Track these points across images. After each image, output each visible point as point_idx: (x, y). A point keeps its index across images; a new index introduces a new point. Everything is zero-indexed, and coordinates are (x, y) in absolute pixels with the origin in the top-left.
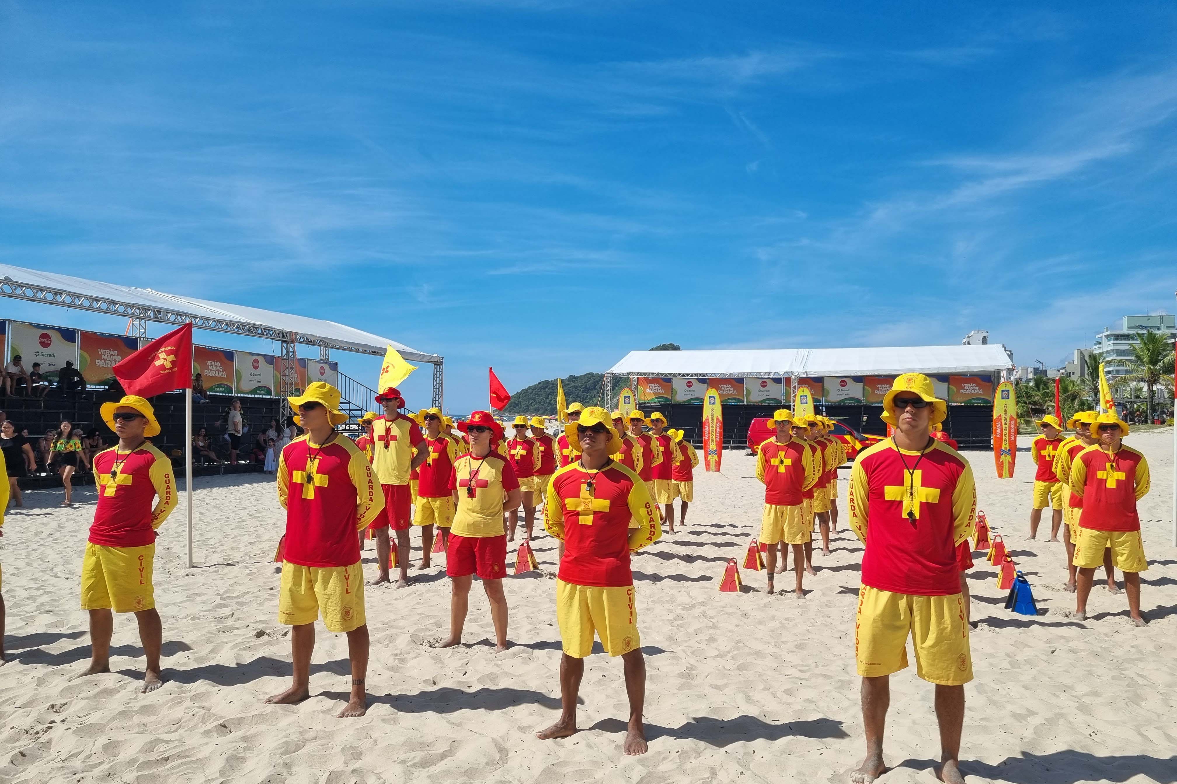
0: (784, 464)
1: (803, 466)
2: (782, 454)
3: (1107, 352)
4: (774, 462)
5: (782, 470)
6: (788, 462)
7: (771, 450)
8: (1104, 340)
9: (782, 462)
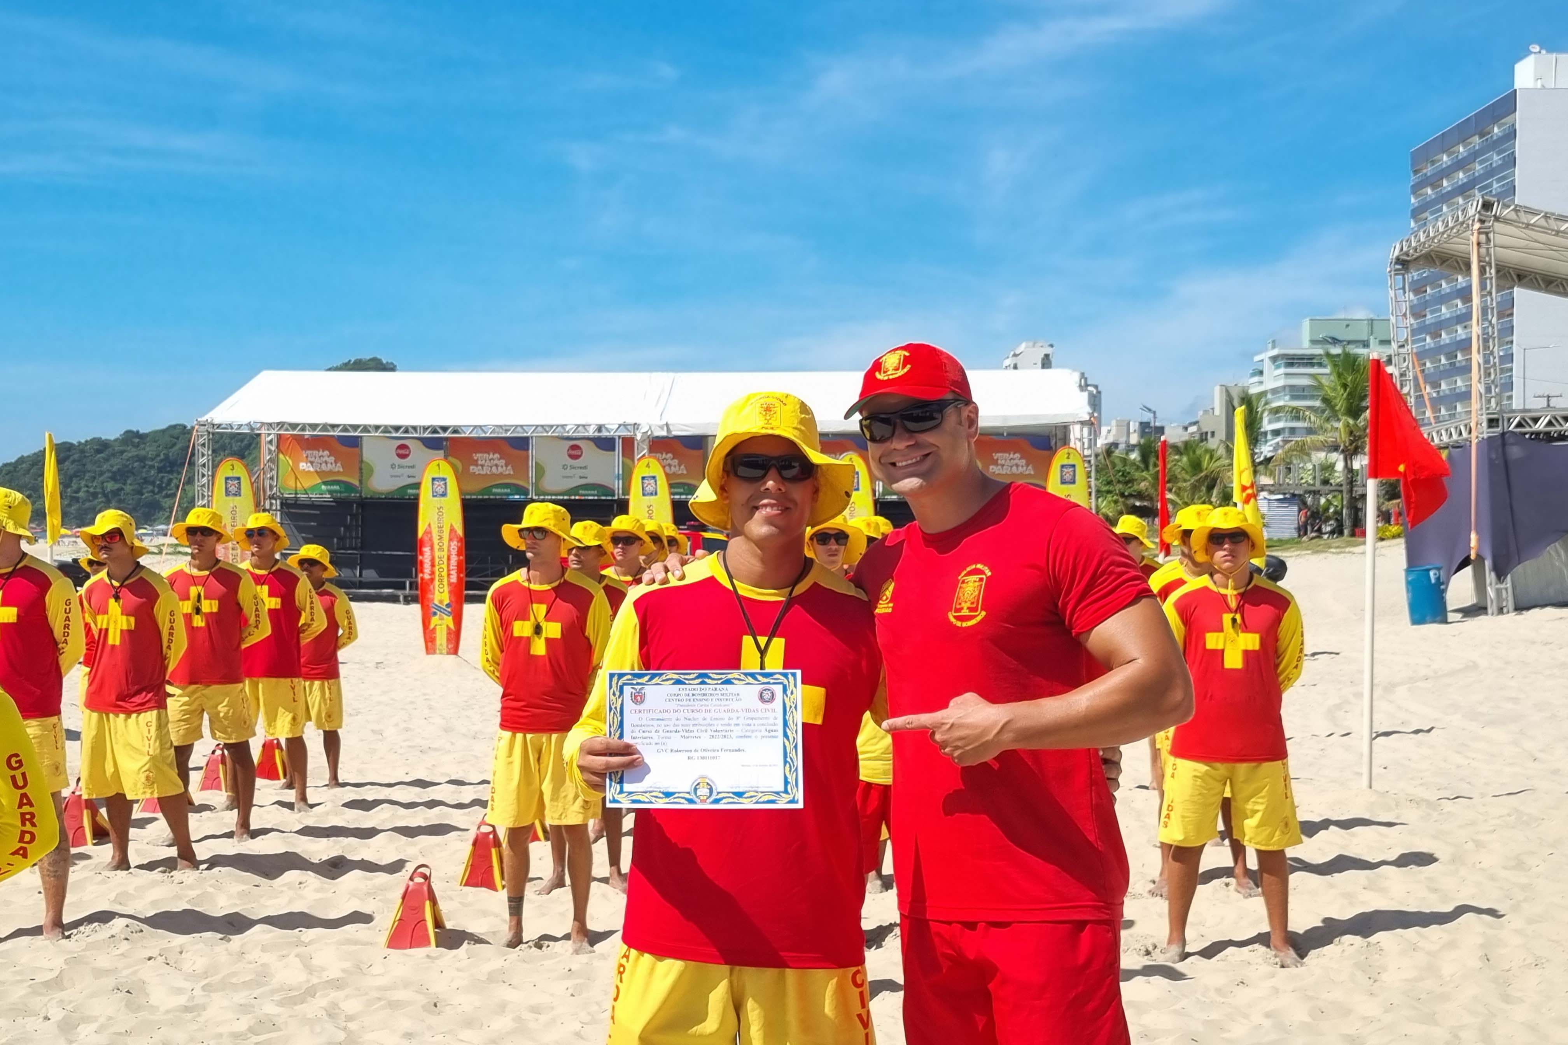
0: (544, 635)
1: (588, 639)
2: (540, 610)
3: (1274, 391)
4: (522, 629)
5: (539, 648)
6: (553, 630)
7: (513, 603)
8: (1267, 366)
9: (538, 630)
